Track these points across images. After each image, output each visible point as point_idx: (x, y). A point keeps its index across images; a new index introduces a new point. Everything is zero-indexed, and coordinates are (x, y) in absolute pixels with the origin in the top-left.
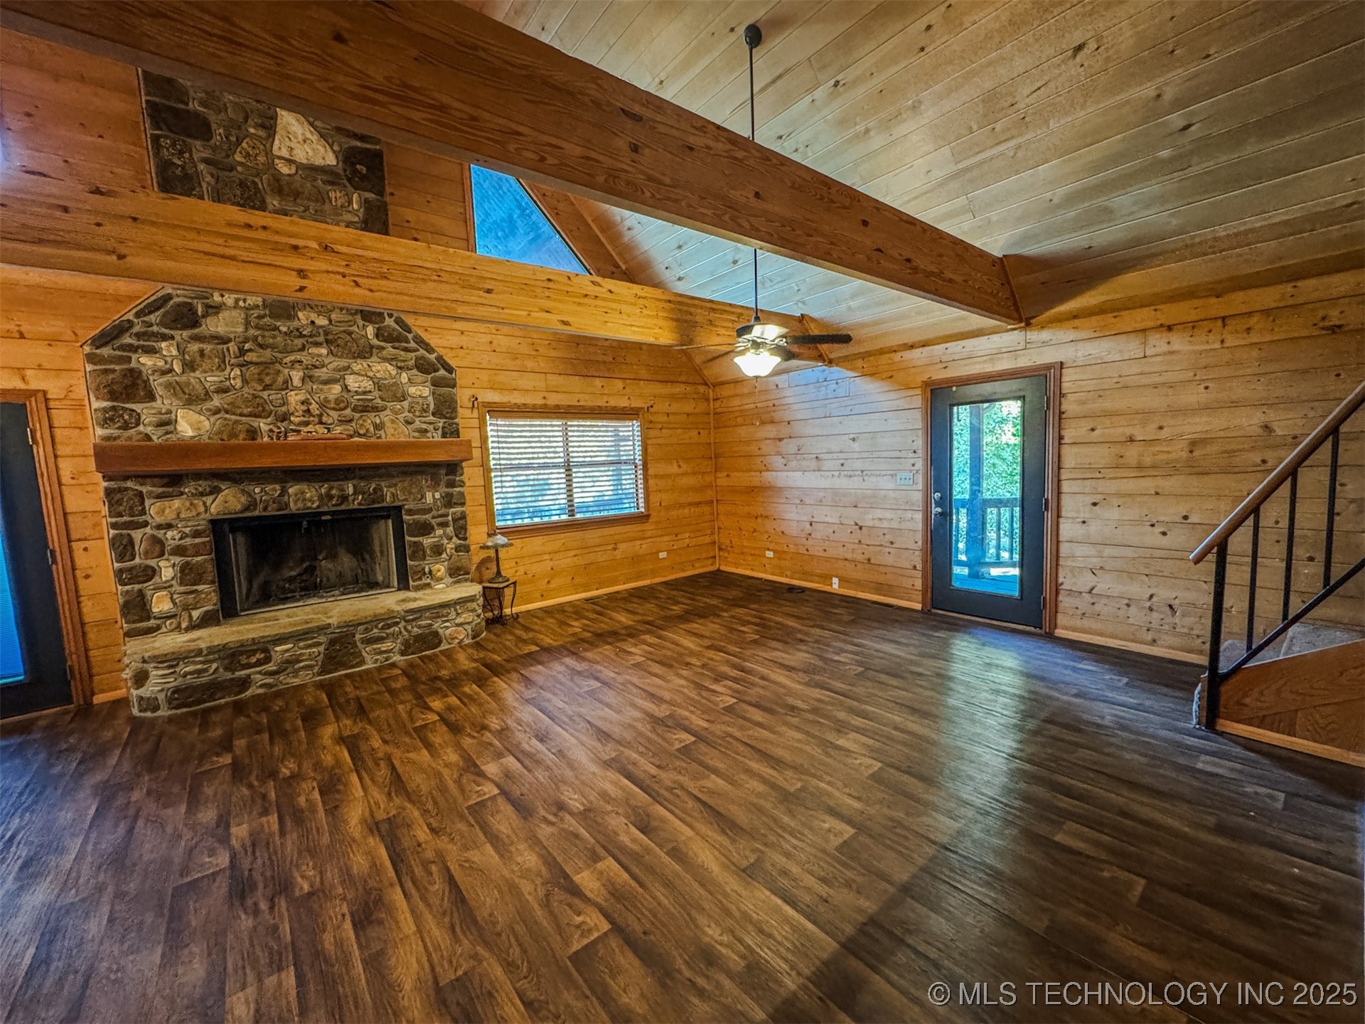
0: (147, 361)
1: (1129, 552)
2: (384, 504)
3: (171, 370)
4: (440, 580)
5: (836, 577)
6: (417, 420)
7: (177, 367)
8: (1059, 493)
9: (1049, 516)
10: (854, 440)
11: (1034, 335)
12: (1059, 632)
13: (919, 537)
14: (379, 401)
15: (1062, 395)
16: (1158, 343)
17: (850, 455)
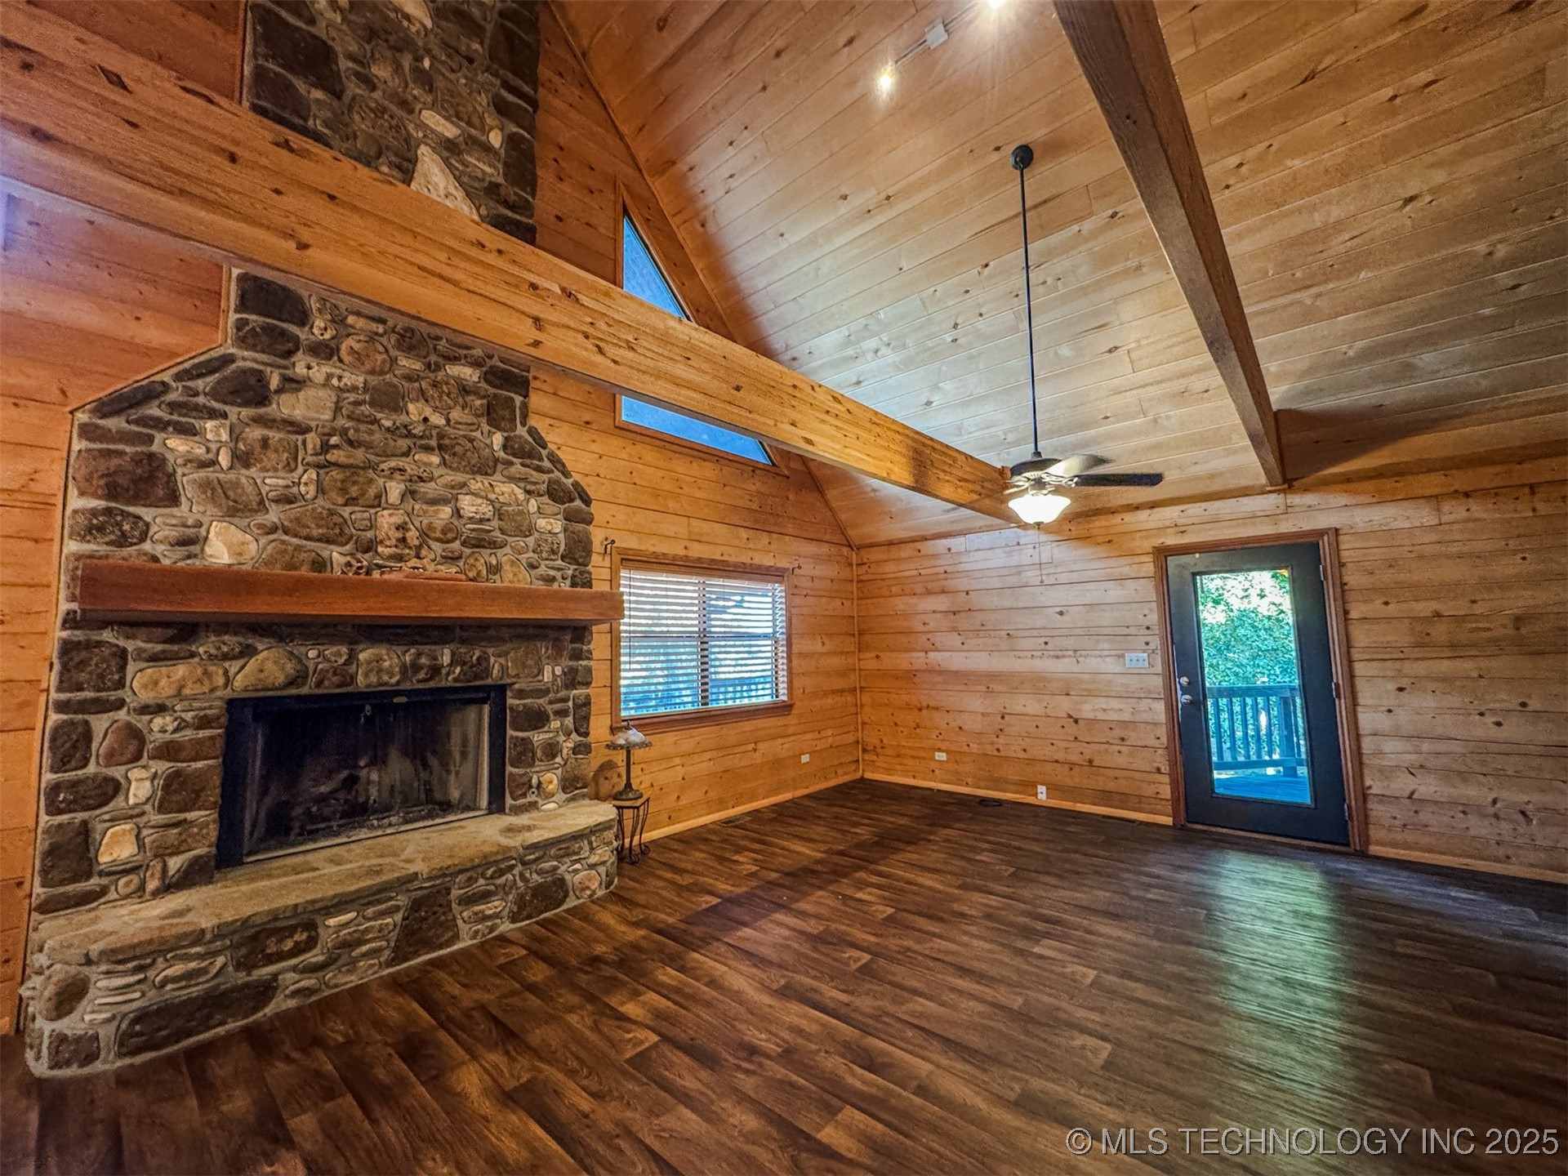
0: (178, 445)
1: (1456, 747)
2: (489, 681)
3: (214, 463)
4: (550, 796)
5: (1042, 784)
6: (543, 563)
7: (224, 459)
8: (1352, 677)
9: (1342, 705)
10: (1061, 613)
11: (1296, 499)
12: (1374, 849)
13: (1163, 732)
14: (497, 533)
15: (1342, 565)
16: (1455, 511)
17: (1055, 633)
